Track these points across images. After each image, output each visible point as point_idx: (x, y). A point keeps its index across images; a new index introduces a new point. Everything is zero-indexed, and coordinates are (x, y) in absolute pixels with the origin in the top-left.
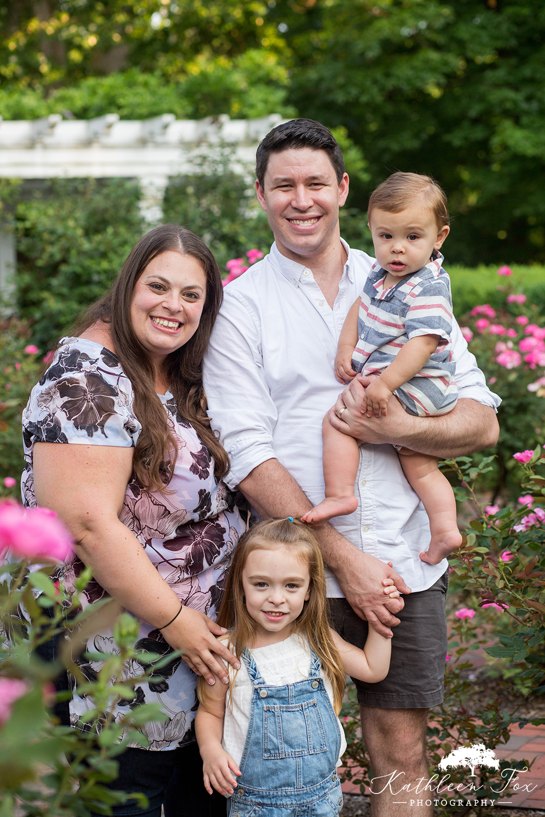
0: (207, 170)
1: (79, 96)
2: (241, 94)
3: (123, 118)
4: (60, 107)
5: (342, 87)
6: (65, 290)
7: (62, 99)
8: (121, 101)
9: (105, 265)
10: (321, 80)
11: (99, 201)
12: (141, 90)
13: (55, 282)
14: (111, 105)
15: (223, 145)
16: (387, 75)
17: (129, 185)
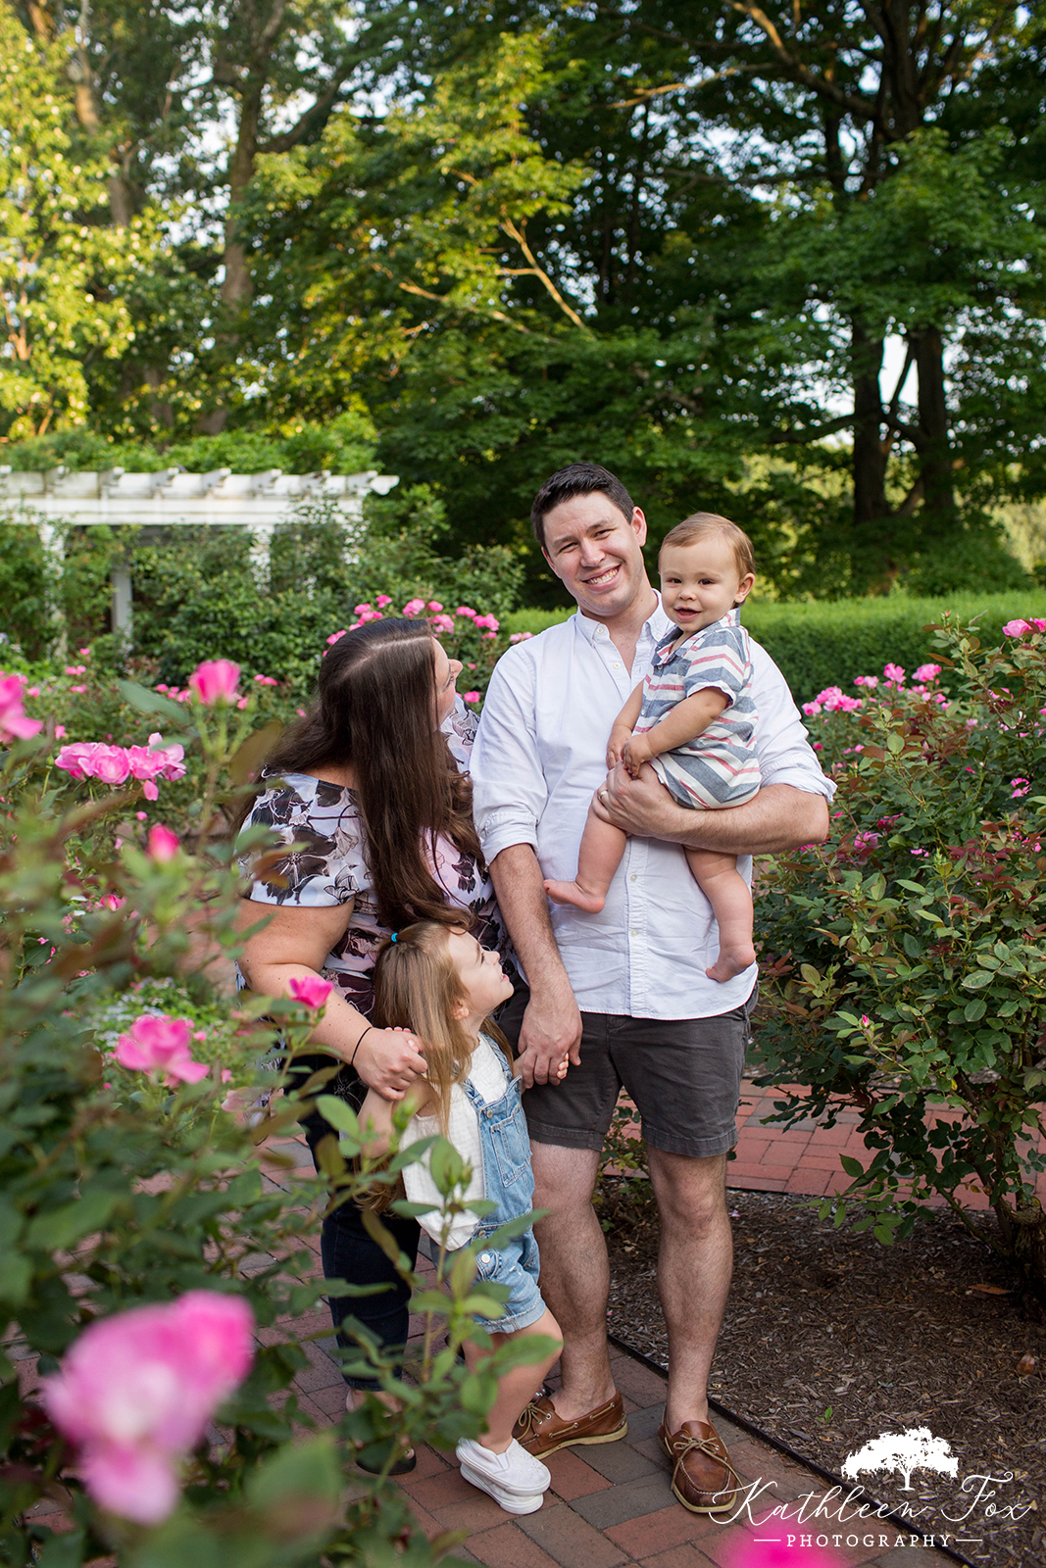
0: (312, 520)
1: (191, 452)
2: (337, 451)
3: (235, 472)
4: (174, 461)
5: (423, 445)
6: (184, 629)
7: (177, 455)
8: (230, 457)
9: (221, 605)
10: (406, 439)
11: (214, 546)
12: (247, 447)
13: (174, 621)
14: (220, 460)
15: (326, 497)
16: (464, 437)
17: (244, 531)
